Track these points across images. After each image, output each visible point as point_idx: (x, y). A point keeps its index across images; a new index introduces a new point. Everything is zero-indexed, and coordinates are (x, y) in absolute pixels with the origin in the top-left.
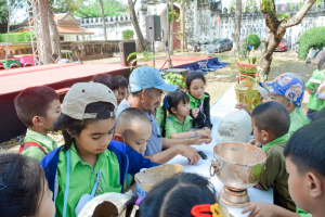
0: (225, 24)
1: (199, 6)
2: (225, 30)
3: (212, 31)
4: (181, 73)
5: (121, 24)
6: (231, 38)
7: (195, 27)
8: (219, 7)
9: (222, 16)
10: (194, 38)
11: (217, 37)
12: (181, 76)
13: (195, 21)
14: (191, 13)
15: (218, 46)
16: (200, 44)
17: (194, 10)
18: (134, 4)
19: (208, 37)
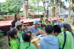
0: (67, 11)
1: (60, 7)
2: (67, 12)
3: (63, 13)
4: (52, 22)
5: (42, 11)
6: (68, 14)
7: (59, 12)
8: (65, 7)
9: (66, 9)
10: (59, 14)
11: (65, 14)
12: (52, 23)
13: (59, 10)
14: (58, 9)
15: (65, 16)
16: (60, 16)
17: (59, 8)
18: (45, 7)
19: (62, 14)
